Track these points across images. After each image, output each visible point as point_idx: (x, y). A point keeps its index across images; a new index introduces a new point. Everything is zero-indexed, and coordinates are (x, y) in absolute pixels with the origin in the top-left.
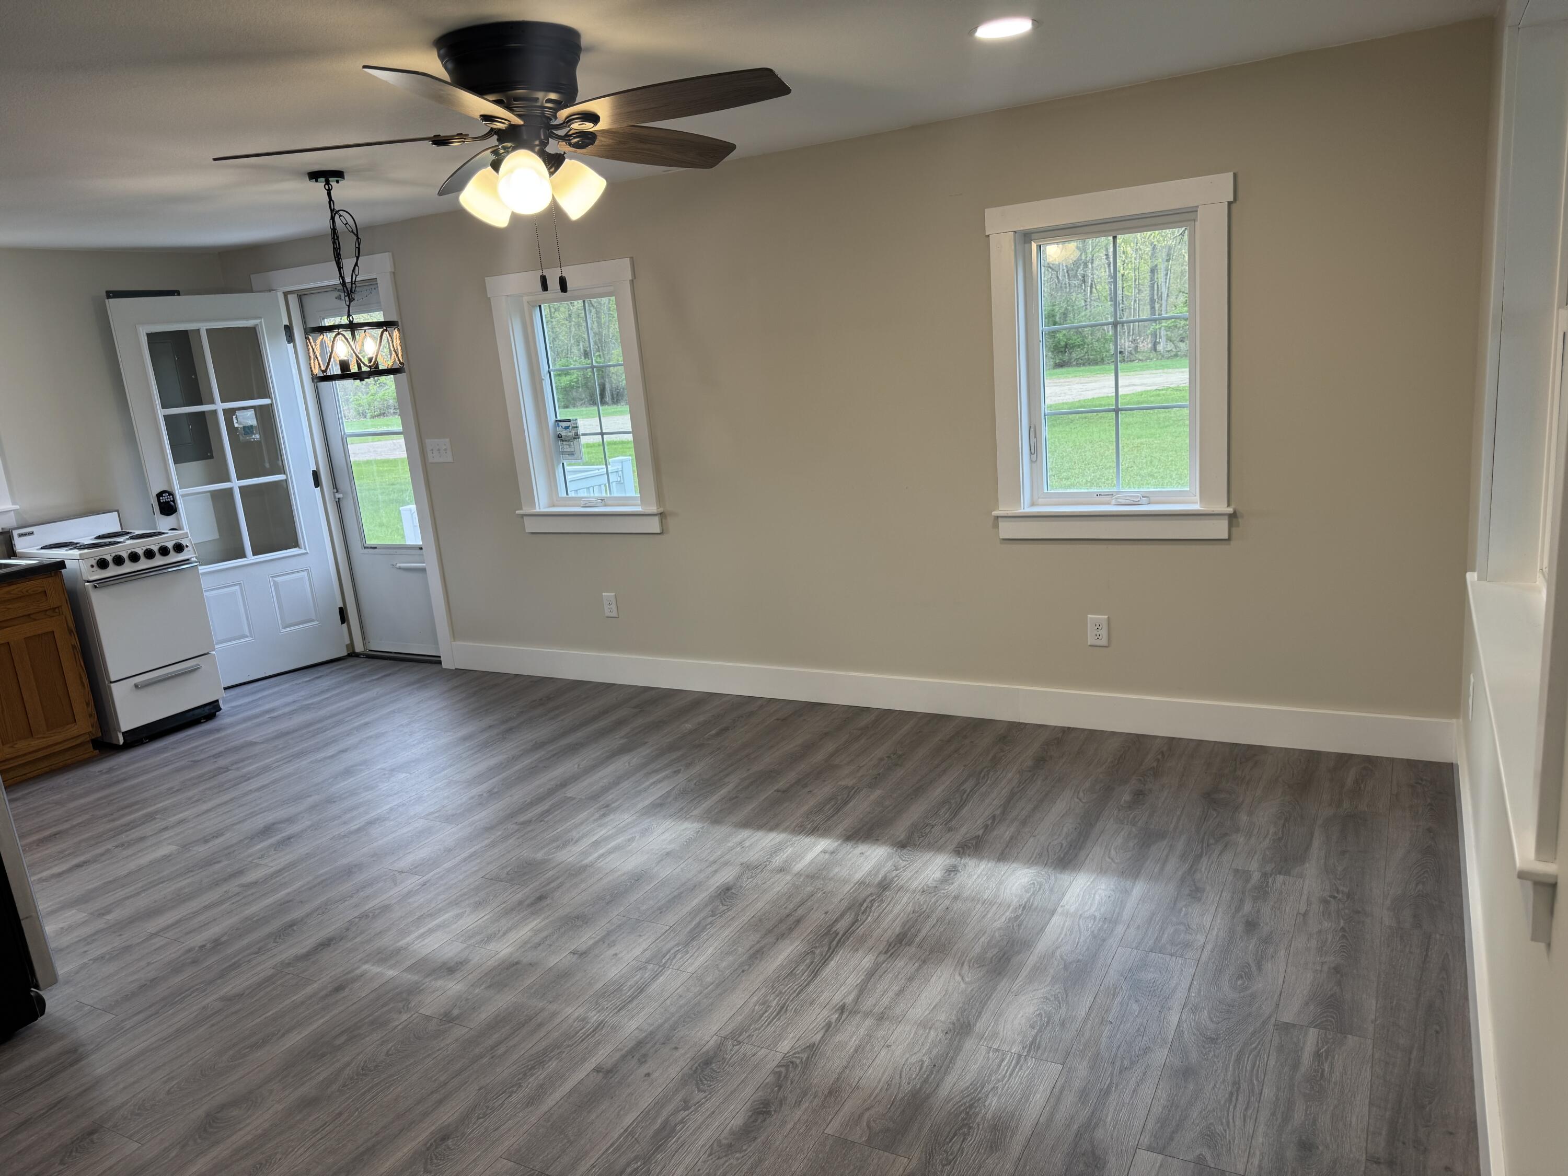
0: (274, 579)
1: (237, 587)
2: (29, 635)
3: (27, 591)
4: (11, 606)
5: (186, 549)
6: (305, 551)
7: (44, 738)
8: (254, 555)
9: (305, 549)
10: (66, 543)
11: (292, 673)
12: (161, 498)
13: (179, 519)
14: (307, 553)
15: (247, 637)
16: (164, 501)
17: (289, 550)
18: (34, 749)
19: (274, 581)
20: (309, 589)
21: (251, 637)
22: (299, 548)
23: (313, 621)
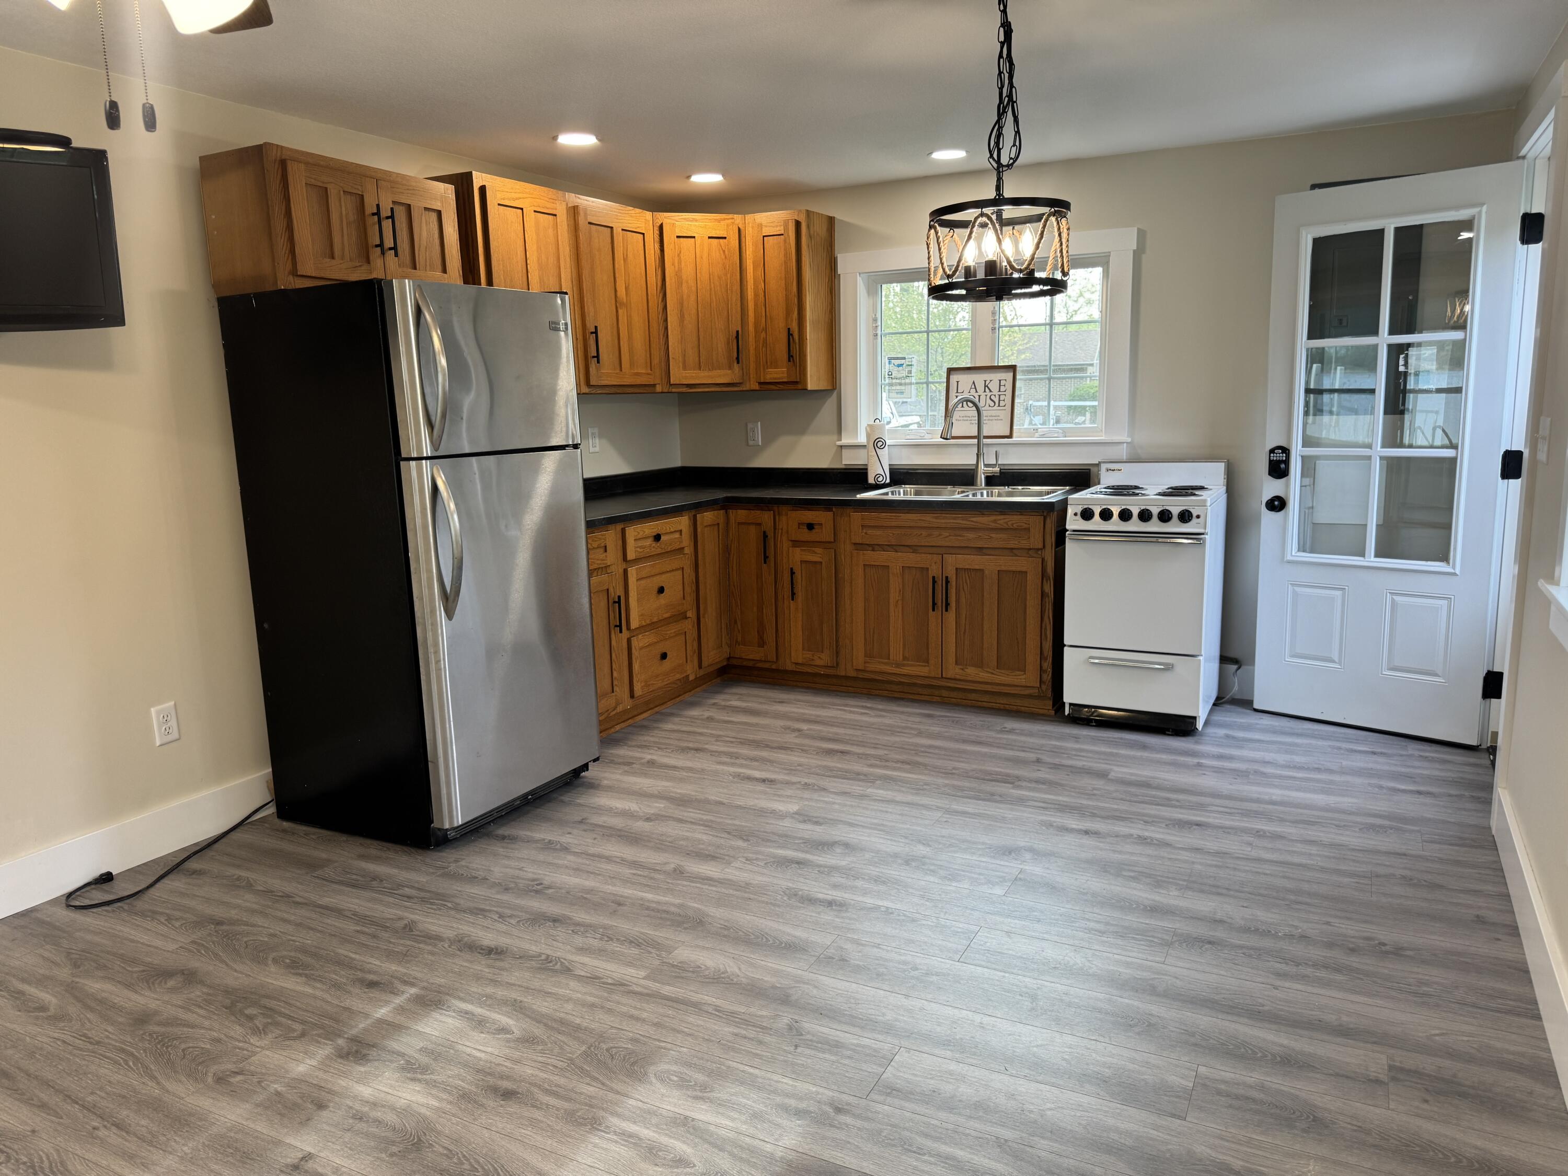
0: (1394, 597)
1: (1339, 593)
2: (1003, 568)
3: (1012, 525)
4: (993, 535)
5: (1194, 520)
6: (1453, 571)
7: (992, 673)
8: (1377, 556)
9: (1454, 568)
10: (1128, 486)
11: (1391, 737)
12: (1272, 455)
13: (1287, 486)
14: (1455, 574)
15: (1334, 662)
16: (1275, 459)
17: (1429, 563)
18: (981, 680)
19: (1393, 602)
20: (1443, 631)
21: (1340, 664)
22: (1448, 562)
23: (1436, 675)
